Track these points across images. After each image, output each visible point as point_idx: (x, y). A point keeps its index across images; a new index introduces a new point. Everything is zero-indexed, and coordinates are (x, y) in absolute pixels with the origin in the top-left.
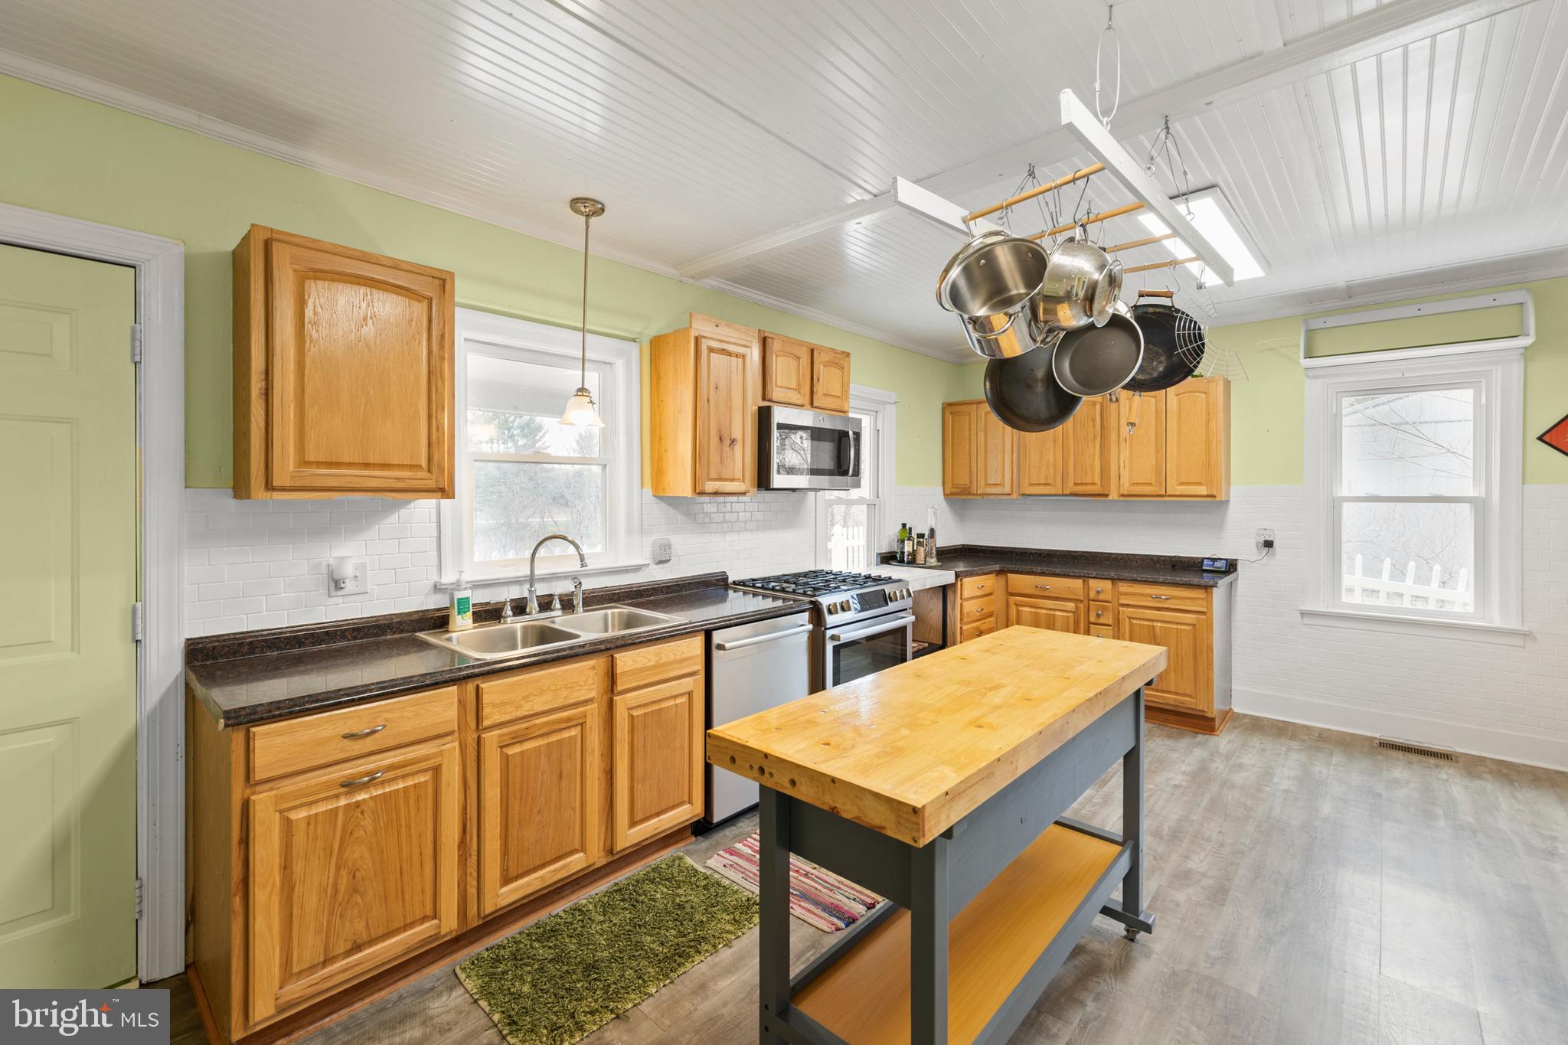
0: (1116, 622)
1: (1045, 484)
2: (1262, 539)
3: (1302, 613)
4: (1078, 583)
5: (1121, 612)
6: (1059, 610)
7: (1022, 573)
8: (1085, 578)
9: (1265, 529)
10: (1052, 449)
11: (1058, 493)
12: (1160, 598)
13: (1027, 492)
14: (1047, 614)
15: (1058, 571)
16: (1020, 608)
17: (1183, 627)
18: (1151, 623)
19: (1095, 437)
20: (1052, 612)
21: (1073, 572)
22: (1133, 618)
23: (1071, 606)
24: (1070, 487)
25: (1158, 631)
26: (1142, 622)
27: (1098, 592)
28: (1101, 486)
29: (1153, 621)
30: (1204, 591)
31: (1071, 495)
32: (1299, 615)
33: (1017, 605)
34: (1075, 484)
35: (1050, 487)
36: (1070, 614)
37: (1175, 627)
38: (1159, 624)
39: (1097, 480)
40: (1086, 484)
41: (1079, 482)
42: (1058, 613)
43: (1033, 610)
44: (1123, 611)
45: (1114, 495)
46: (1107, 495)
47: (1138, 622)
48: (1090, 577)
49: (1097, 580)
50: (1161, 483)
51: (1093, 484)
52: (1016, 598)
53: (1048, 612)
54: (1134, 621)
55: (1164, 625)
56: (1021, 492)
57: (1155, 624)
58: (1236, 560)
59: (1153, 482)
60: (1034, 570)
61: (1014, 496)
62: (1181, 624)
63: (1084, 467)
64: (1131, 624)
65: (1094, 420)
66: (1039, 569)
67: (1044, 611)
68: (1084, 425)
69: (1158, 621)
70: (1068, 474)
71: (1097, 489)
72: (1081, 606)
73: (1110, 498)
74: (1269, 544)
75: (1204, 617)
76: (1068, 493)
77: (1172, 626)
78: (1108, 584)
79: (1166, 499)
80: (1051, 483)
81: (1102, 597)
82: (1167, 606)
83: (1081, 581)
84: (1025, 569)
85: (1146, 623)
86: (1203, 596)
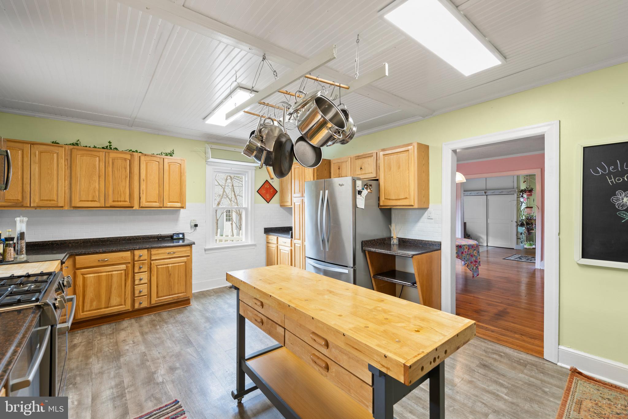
0: (149, 269)
1: (92, 201)
2: (193, 224)
3: (205, 250)
4: (128, 254)
5: (152, 264)
6: (115, 271)
7: (89, 254)
8: (132, 250)
9: (194, 220)
10: (97, 180)
11: (102, 206)
12: (171, 253)
13: (78, 205)
14: (106, 275)
15: (114, 249)
16: (85, 276)
17: (181, 264)
18: (167, 266)
19: (126, 177)
20: (110, 273)
21: (124, 248)
22: (158, 265)
23: (123, 267)
24: (110, 203)
25: (170, 268)
26: (163, 266)
27: (140, 256)
28: (130, 202)
29: (168, 264)
30: (189, 247)
31: (111, 207)
32: (204, 251)
33: (82, 274)
34: (113, 201)
35: (96, 203)
36: (122, 272)
37: (178, 264)
38: (171, 265)
39: (127, 199)
40: (120, 201)
41: (116, 200)
42: (114, 273)
43: (96, 275)
44: (154, 263)
45: (136, 207)
46: (133, 207)
47: (161, 266)
48: (135, 249)
49: (139, 250)
50: (161, 202)
51: (125, 201)
52: (82, 270)
53: (107, 273)
54: (159, 267)
55: (173, 265)
56: (73, 205)
57: (169, 265)
58: (184, 233)
59: (157, 201)
60: (98, 251)
61: (66, 208)
62: (180, 263)
63: (119, 193)
64: (157, 268)
65: (125, 168)
66: (101, 250)
67: (105, 274)
68: (119, 170)
69: (170, 264)
70: (108, 195)
71: (127, 204)
72: (130, 265)
73: (134, 208)
74: (196, 226)
75: (189, 258)
76: (109, 206)
77: (176, 264)
78: (145, 251)
79: (163, 209)
80: (97, 200)
81: (142, 258)
82: (174, 256)
83: (130, 252)
84: (90, 251)
85: (165, 266)
86: (189, 249)
